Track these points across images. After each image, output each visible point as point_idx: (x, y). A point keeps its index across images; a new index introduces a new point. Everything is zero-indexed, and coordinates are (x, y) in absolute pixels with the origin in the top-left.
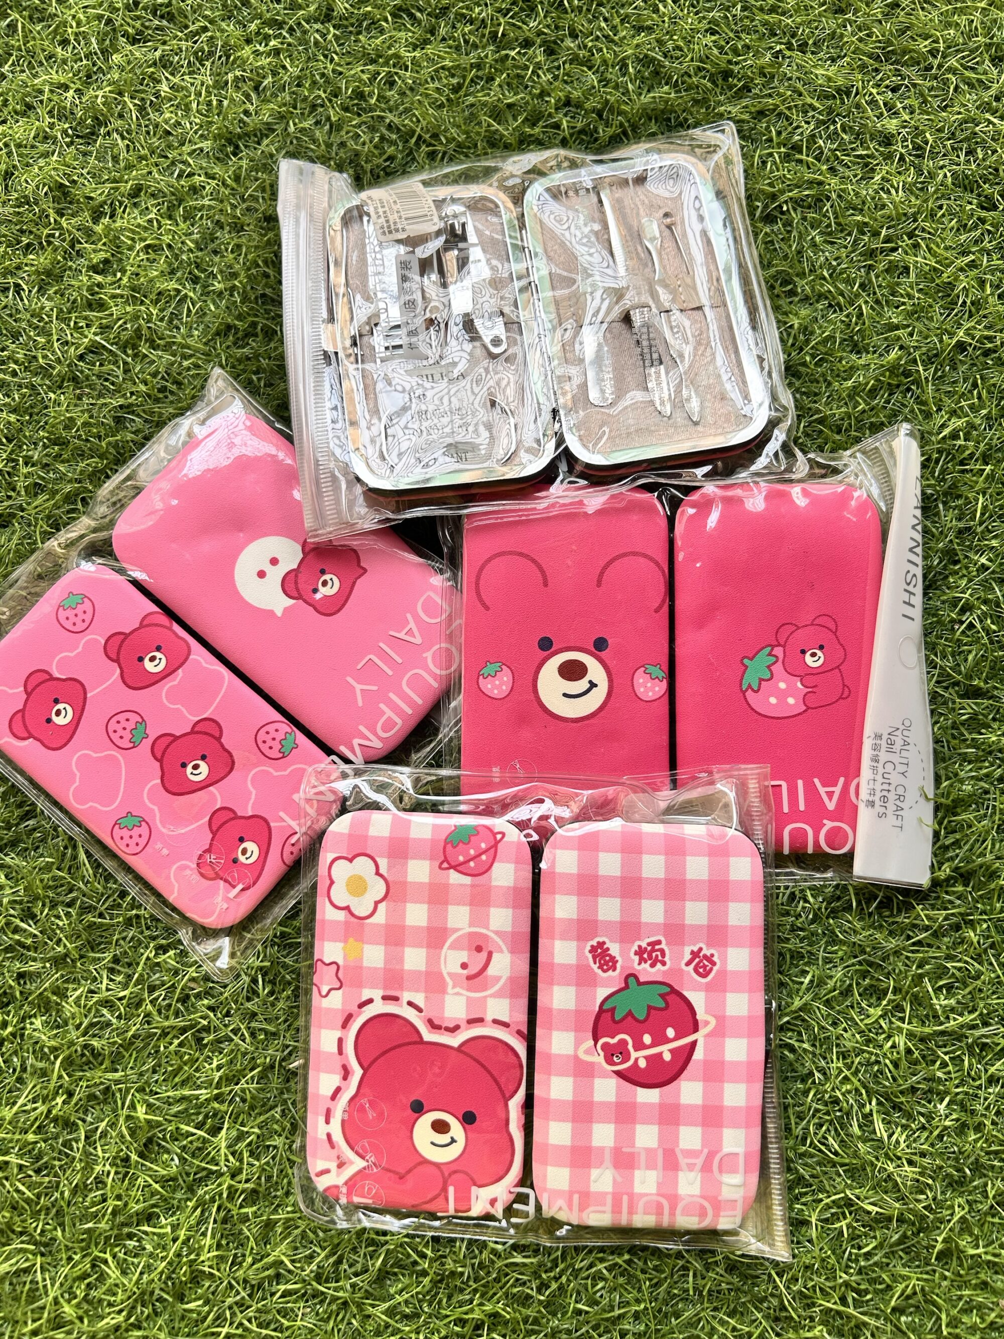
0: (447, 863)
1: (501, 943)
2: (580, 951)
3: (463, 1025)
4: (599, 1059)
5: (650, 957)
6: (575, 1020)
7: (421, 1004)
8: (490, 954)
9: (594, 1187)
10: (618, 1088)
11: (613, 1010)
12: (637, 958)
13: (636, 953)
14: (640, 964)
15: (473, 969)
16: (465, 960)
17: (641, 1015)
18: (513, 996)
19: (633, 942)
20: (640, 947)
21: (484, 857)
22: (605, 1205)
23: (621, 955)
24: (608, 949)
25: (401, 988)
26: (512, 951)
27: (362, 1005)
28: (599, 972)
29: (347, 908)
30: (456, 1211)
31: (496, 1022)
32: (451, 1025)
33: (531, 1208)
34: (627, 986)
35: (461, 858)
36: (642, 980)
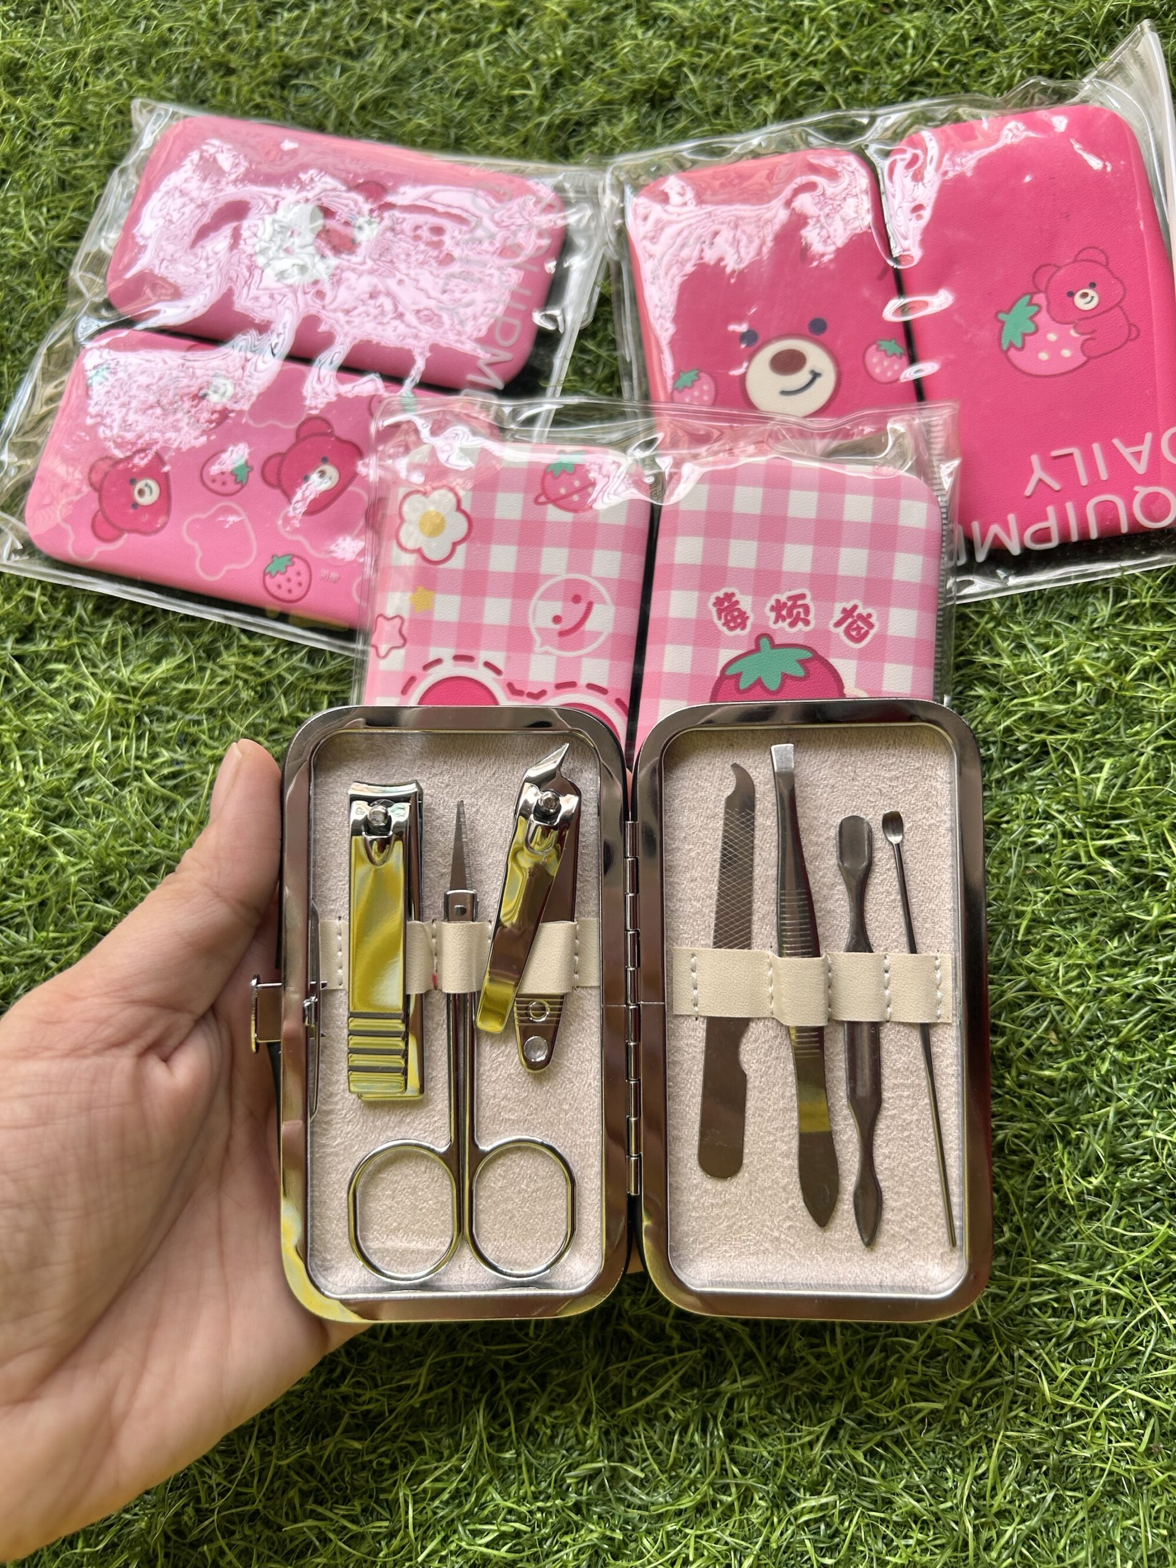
0: (546, 496)
1: (603, 590)
2: (702, 604)
3: (550, 690)
5: (790, 614)
6: (689, 687)
7: (500, 665)
8: (590, 606)
11: (738, 676)
12: (773, 615)
13: (772, 609)
14: (776, 621)
15: (566, 625)
16: (559, 613)
17: (772, 682)
18: (614, 657)
19: (770, 596)
20: (778, 601)
23: (753, 610)
24: (737, 602)
25: (478, 646)
26: (618, 603)
27: (428, 667)
28: (724, 629)
29: (419, 551)
31: (591, 686)
32: (535, 691)
34: (757, 649)
35: (563, 491)
36: (777, 641)
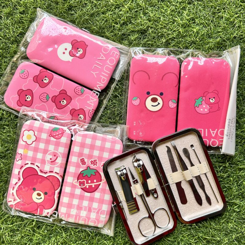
0: (51, 135)
1: (60, 155)
2: (78, 159)
3: (48, 172)
4: (78, 184)
5: (94, 163)
6: (74, 175)
7: (39, 166)
8: (57, 157)
9: (71, 213)
10: (81, 191)
11: (83, 174)
12: (91, 163)
13: (91, 162)
14: (91, 164)
15: (52, 160)
16: (51, 158)
17: (89, 176)
18: (61, 167)
19: (90, 159)
20: (92, 161)
21: (60, 135)
22: (73, 217)
23: (87, 162)
24: (84, 160)
25: (35, 162)
26: (63, 157)
27: (26, 164)
28: (82, 165)
29: (26, 142)
30: (39, 214)
31: (56, 172)
32: (45, 172)
33: (56, 216)
34: (87, 169)
35: (54, 135)
36: (91, 168)
